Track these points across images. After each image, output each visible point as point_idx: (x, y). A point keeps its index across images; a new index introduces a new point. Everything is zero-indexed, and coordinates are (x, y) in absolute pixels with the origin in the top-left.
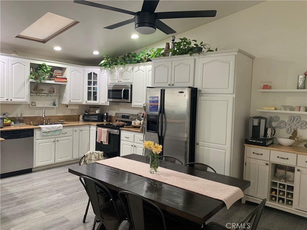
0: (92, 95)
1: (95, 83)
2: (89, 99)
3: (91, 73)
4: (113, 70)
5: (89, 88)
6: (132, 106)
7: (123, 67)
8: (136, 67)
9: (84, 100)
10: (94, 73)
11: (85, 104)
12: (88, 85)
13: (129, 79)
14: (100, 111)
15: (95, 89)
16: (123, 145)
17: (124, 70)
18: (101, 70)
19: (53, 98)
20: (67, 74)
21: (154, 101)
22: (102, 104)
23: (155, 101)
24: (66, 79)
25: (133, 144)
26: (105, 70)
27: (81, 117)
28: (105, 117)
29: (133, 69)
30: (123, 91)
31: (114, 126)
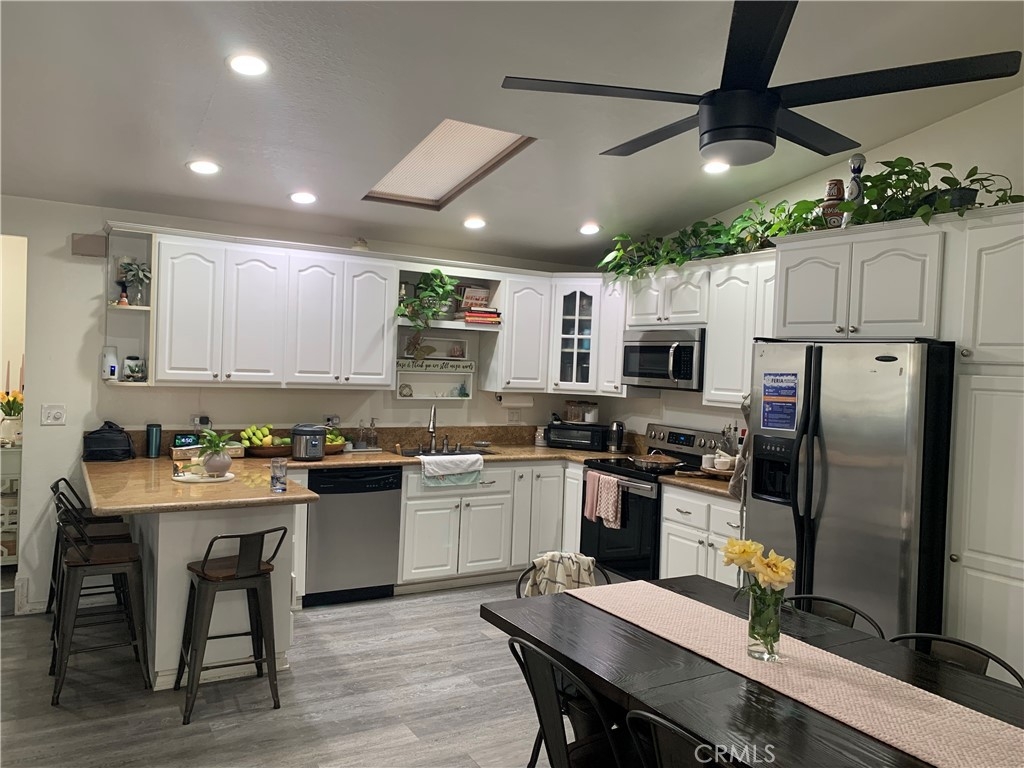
0: (575, 363)
1: (585, 326)
2: (565, 376)
3: (575, 293)
4: (644, 282)
5: (566, 343)
6: (704, 403)
7: (676, 270)
8: (721, 270)
9: (550, 380)
10: (581, 293)
11: (553, 392)
12: (564, 333)
13: (696, 312)
14: (600, 416)
15: (586, 344)
16: (671, 537)
17: (678, 282)
18: (604, 282)
19: (461, 372)
20: (502, 301)
21: (781, 388)
22: (604, 392)
23: (785, 388)
24: (499, 315)
25: (703, 536)
26: (618, 283)
27: (540, 433)
28: (615, 436)
29: (709, 275)
30: (672, 350)
31: (640, 469)
